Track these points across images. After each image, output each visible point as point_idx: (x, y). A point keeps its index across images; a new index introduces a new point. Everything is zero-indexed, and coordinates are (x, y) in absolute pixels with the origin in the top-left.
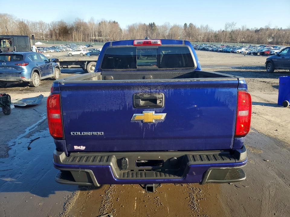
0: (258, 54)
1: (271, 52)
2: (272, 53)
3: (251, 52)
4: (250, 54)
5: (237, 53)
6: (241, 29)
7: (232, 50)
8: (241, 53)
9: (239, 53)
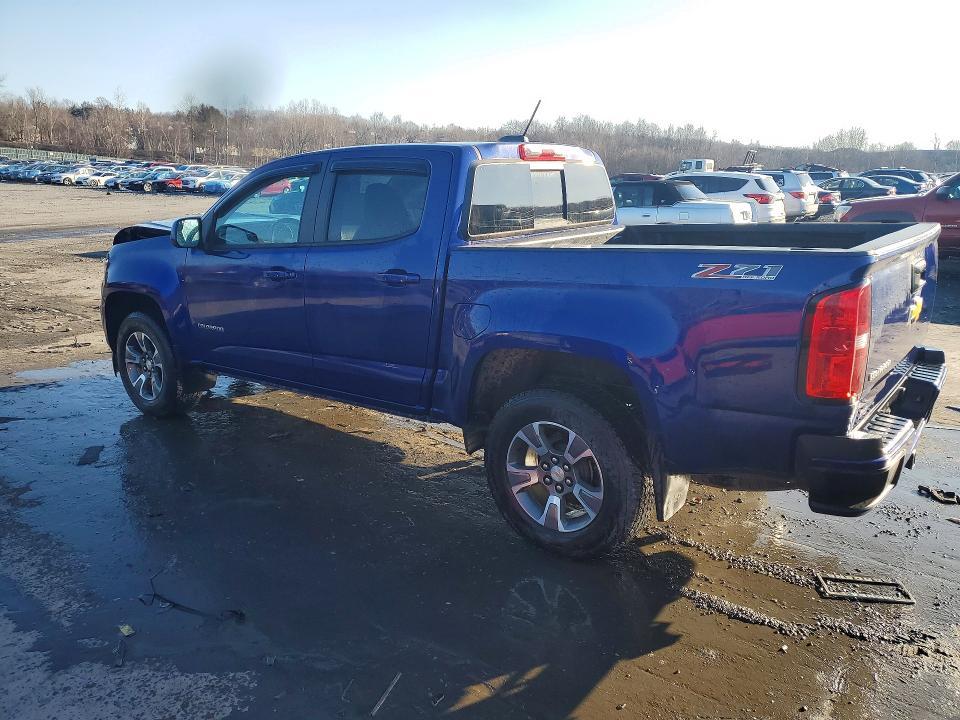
0: (147, 188)
1: (187, 182)
2: (191, 186)
3: (119, 181)
4: (114, 187)
5: (63, 184)
6: (28, 101)
7: (40, 172)
8: (79, 183)
9: (72, 184)
